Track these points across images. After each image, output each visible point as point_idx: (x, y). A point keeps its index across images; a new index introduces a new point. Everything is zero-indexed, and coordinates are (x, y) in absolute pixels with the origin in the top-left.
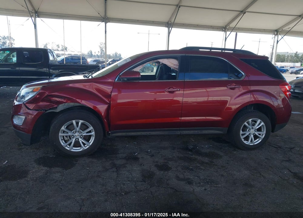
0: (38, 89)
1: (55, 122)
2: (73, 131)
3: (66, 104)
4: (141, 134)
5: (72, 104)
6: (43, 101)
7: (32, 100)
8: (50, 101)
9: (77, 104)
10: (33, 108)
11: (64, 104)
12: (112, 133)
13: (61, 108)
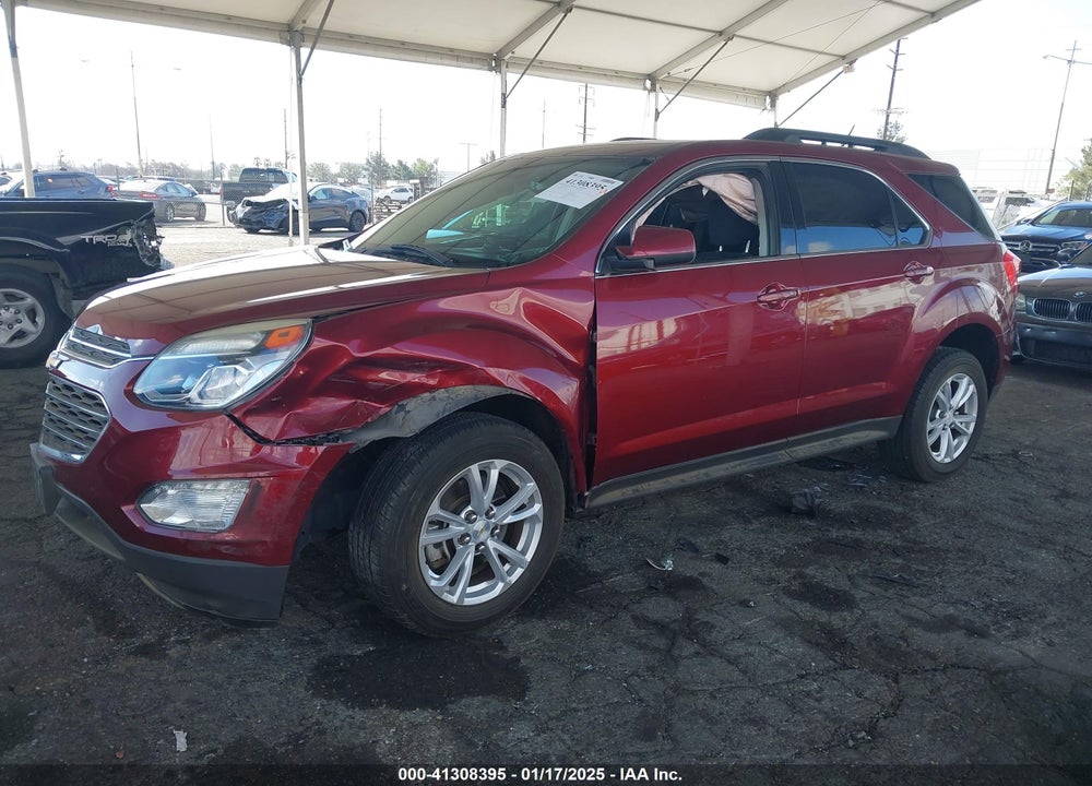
0: (287, 334)
1: (403, 488)
2: (463, 515)
3: (442, 393)
4: (683, 481)
5: (465, 393)
6: (327, 390)
7: (274, 394)
8: (359, 390)
9: (489, 391)
10: (279, 436)
11: (427, 395)
12: (595, 495)
13: (419, 414)
